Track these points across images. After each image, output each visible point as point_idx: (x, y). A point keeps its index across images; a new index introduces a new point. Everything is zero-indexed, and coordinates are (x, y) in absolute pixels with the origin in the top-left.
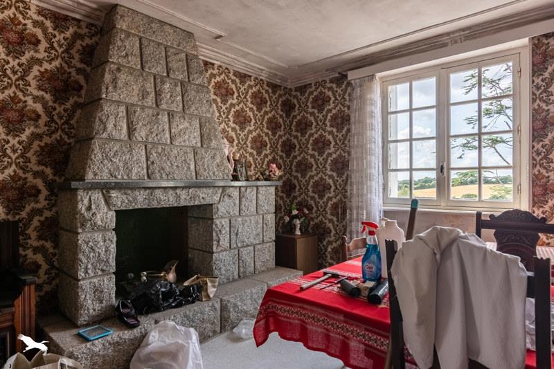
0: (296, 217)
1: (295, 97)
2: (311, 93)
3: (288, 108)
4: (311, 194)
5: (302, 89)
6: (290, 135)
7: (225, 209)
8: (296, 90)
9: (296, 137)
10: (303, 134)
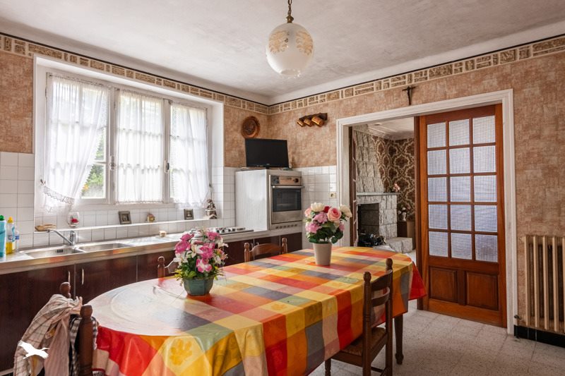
0: (405, 211)
1: (396, 145)
2: (407, 144)
3: (392, 151)
4: (407, 199)
5: (401, 142)
6: (393, 167)
7: (383, 205)
8: (397, 141)
9: (397, 168)
10: (402, 166)
